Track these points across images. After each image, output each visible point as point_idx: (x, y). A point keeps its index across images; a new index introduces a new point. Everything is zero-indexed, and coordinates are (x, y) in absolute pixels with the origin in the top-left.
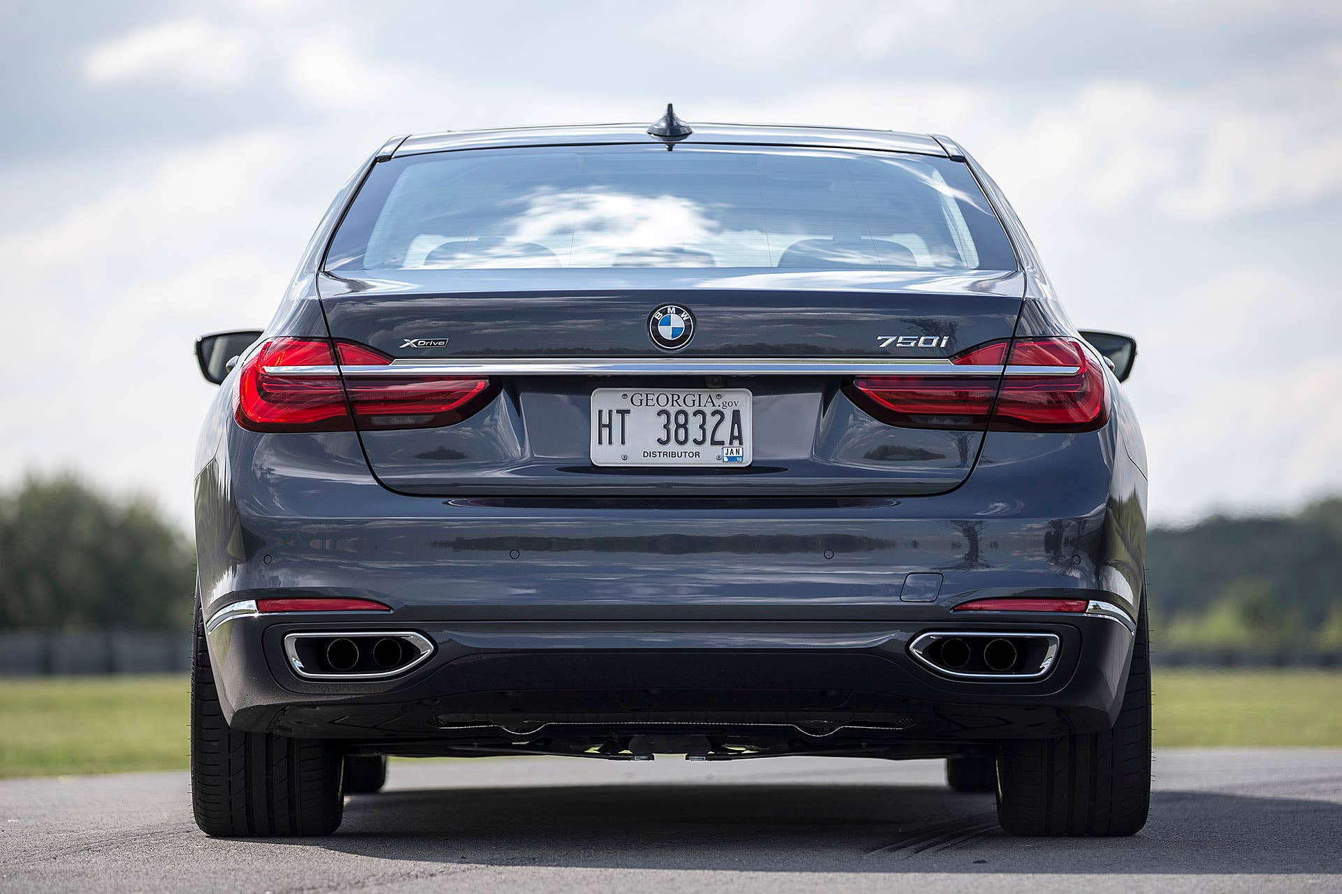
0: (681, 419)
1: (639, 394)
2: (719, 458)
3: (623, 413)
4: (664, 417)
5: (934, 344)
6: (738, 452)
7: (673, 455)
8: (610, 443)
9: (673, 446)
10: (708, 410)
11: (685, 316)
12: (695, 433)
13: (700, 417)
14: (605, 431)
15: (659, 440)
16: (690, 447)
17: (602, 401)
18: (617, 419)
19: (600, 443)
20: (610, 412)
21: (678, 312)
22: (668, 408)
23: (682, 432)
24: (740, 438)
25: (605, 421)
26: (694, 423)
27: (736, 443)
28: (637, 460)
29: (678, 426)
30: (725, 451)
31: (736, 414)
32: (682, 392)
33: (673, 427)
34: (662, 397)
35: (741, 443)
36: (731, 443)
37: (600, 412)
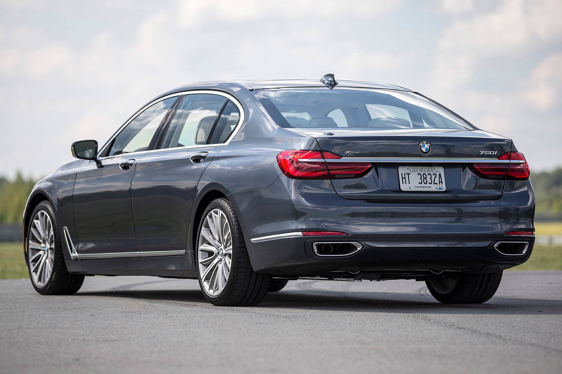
0: (425, 177)
1: (412, 168)
2: (436, 188)
3: (408, 174)
4: (420, 175)
5: (493, 154)
6: (441, 186)
7: (424, 187)
8: (406, 183)
9: (423, 185)
10: (432, 174)
11: (429, 144)
12: (429, 181)
13: (430, 175)
14: (404, 180)
15: (419, 183)
16: (428, 185)
17: (402, 171)
18: (407, 176)
19: (403, 183)
20: (405, 174)
21: (427, 143)
22: (420, 173)
23: (425, 180)
24: (442, 182)
25: (404, 177)
26: (428, 177)
27: (441, 183)
28: (414, 189)
29: (424, 178)
30: (438, 186)
31: (440, 175)
32: (424, 168)
33: (422, 179)
34: (418, 169)
35: (442, 184)
36: (439, 184)
37: (402, 174)
